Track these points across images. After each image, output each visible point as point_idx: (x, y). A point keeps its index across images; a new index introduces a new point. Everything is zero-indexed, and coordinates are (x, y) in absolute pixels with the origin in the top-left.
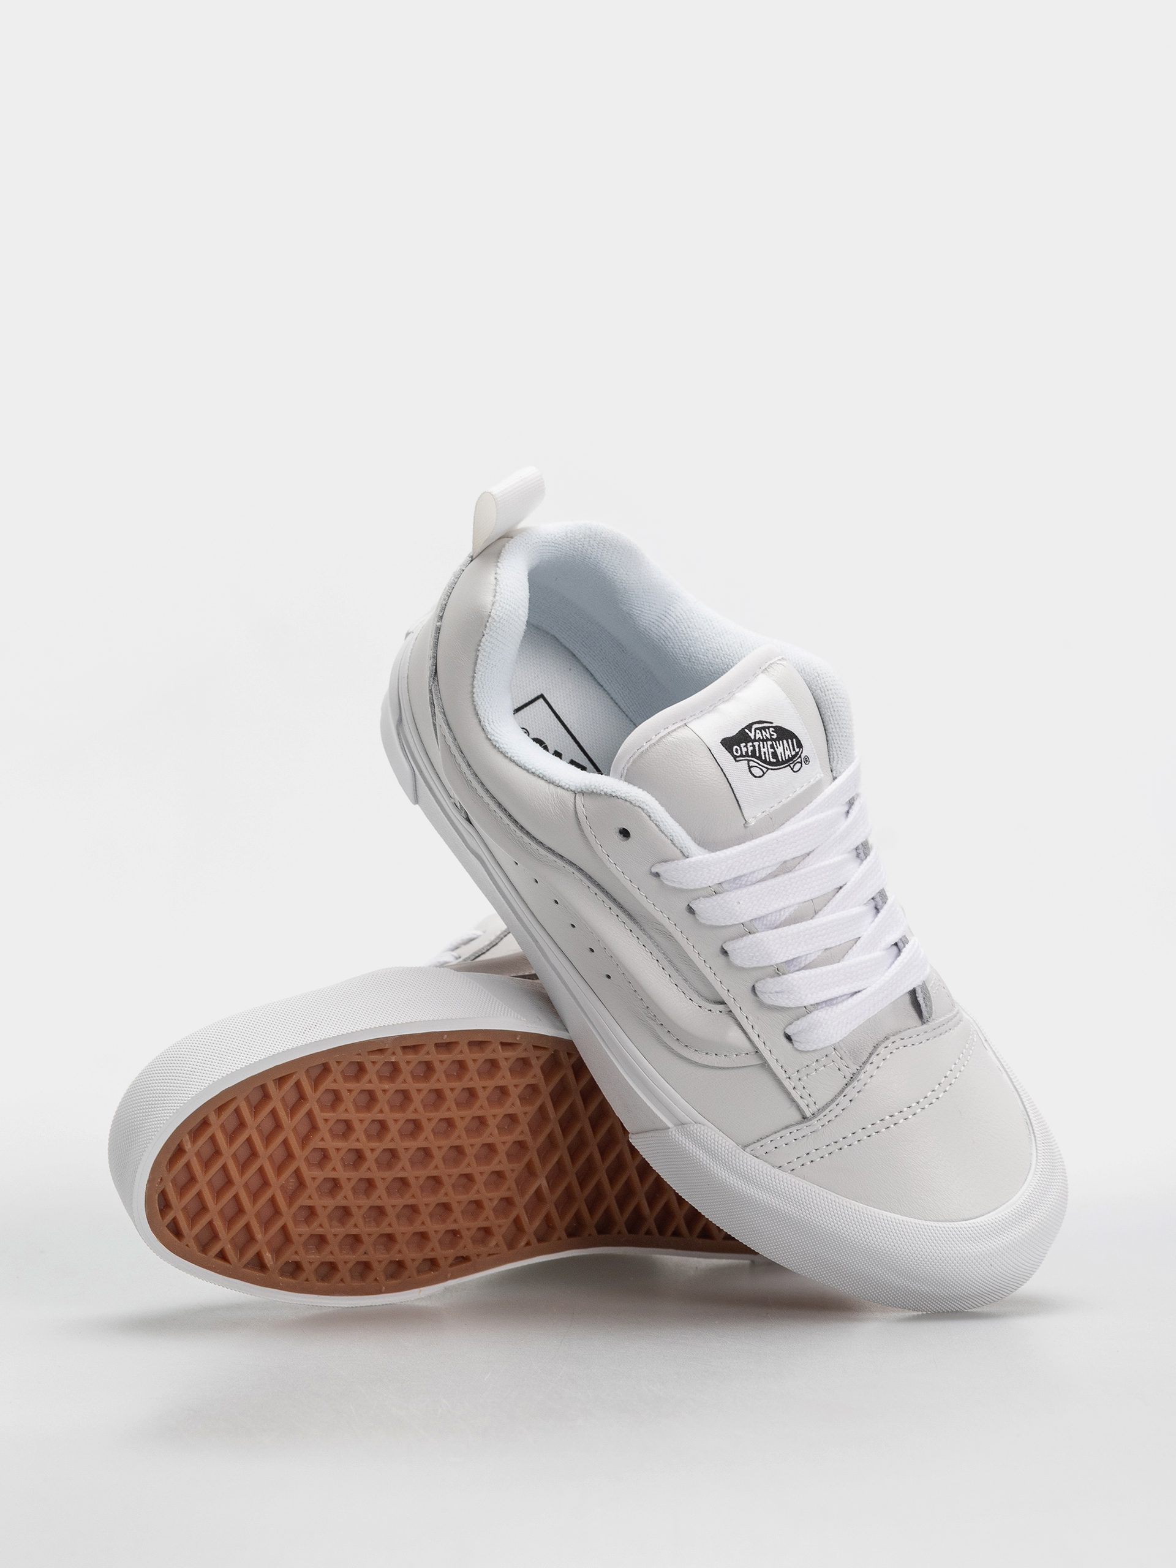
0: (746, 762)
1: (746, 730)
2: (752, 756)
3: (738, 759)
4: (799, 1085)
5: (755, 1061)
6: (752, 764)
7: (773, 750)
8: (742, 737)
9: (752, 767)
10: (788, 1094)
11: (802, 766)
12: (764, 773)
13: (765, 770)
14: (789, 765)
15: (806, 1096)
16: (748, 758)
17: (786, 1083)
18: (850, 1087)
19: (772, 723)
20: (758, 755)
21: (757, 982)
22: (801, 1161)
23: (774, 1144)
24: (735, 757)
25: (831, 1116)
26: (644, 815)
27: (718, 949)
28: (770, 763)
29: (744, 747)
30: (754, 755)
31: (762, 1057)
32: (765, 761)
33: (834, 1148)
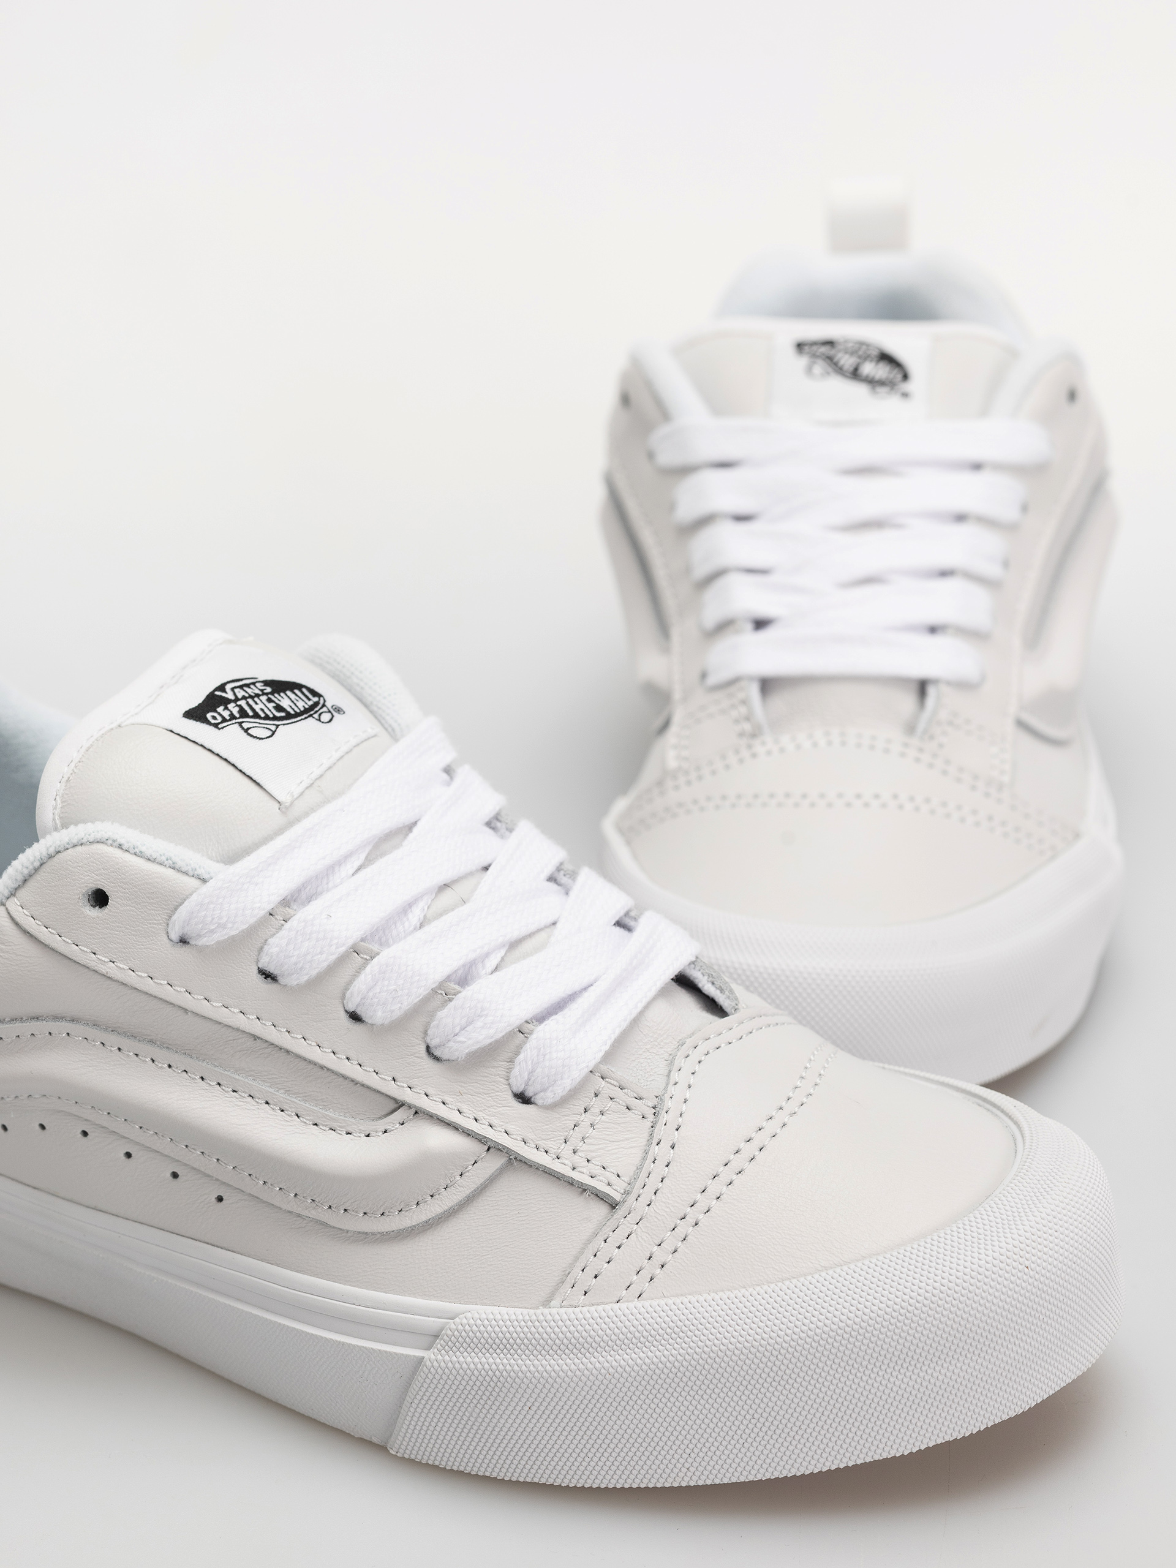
0: (237, 725)
1: (217, 693)
2: (241, 717)
3: (220, 726)
4: (580, 1161)
5: (494, 1163)
6: (245, 726)
7: (273, 705)
8: (213, 701)
9: (248, 729)
10: (571, 1182)
11: (333, 716)
12: (274, 733)
13: (273, 728)
14: (311, 716)
15: (598, 1171)
16: (237, 721)
17: (556, 1166)
18: (660, 1126)
19: (256, 678)
20: (251, 714)
21: (425, 1033)
22: (645, 1274)
23: (590, 1271)
24: (216, 726)
25: (653, 1183)
26: (111, 849)
27: (344, 1018)
28: (275, 718)
29: (224, 710)
30: (243, 713)
31: (500, 1149)
32: (267, 718)
33: (683, 1228)
